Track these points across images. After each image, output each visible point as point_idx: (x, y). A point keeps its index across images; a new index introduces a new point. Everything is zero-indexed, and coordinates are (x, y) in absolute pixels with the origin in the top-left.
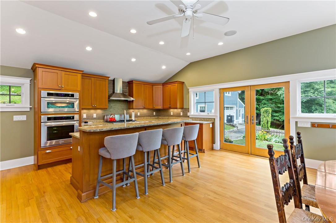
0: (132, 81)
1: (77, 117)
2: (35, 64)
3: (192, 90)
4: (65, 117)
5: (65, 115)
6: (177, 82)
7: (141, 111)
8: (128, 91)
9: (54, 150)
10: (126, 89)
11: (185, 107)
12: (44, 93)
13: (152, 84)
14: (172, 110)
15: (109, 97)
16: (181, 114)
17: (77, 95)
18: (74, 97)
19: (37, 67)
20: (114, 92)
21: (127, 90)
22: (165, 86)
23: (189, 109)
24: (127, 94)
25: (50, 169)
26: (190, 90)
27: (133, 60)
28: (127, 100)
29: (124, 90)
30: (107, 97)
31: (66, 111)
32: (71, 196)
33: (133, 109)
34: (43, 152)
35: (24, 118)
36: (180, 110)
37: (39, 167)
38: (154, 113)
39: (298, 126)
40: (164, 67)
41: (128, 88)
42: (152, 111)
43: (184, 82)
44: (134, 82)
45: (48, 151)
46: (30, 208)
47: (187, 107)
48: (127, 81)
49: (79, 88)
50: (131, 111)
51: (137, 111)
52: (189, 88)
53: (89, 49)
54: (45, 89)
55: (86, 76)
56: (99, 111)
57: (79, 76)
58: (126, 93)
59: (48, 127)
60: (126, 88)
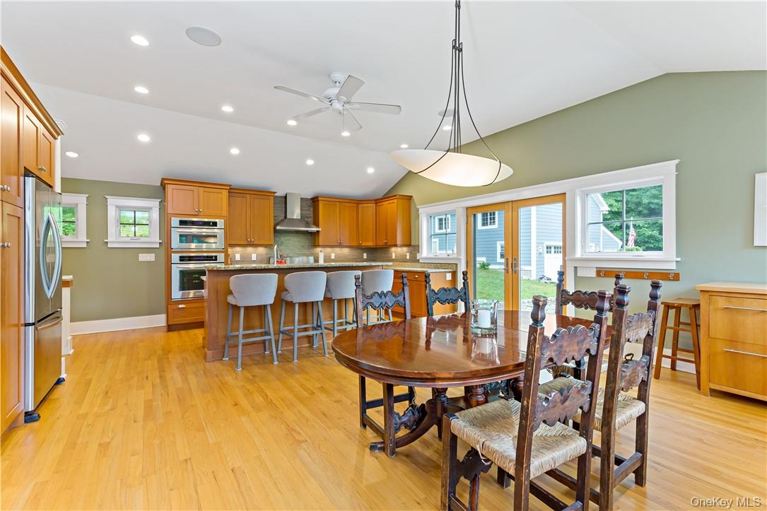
0: (317, 197)
1: (221, 257)
2: (163, 180)
3: (424, 212)
4: (204, 257)
5: (205, 254)
6: (395, 196)
7: (338, 250)
8: (312, 215)
9: (189, 306)
10: (308, 212)
11: (413, 244)
12: (175, 222)
13: (357, 202)
14: (393, 249)
15: (276, 225)
16: (408, 258)
17: (221, 223)
18: (216, 226)
19: (165, 184)
20: (286, 217)
21: (311, 213)
22: (379, 204)
23: (418, 246)
24: (310, 220)
25: (183, 333)
26: (420, 210)
27: (310, 162)
28: (307, 231)
29: (304, 212)
30: (273, 225)
31: (204, 247)
32: (197, 356)
33: (319, 246)
34: (174, 307)
35: (150, 257)
36: (405, 249)
37: (170, 328)
38: (365, 256)
39: (578, 275)
40: (371, 170)
41: (312, 209)
42: (360, 251)
43: (411, 197)
44: (320, 198)
45: (180, 306)
46: (150, 362)
47: (417, 244)
48: (310, 197)
49: (225, 213)
50: (318, 249)
51: (329, 250)
52: (418, 207)
53: (235, 151)
54: (176, 215)
55: (235, 192)
56: (261, 250)
57: (225, 193)
58: (308, 218)
59: (180, 271)
60: (309, 210)
